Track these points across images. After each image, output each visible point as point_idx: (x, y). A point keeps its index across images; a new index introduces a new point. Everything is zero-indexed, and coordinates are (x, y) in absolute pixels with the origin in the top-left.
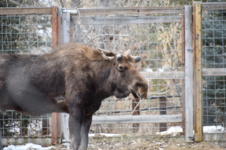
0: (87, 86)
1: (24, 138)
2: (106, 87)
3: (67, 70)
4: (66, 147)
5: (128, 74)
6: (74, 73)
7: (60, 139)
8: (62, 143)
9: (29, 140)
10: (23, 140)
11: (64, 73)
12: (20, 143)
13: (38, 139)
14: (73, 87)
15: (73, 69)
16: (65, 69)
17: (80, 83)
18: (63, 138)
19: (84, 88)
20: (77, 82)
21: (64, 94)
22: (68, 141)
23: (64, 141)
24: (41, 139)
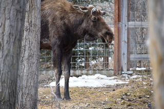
1: (94, 70)
2: (79, 31)
4: (125, 77)
5: (99, 24)
6: (54, 21)
7: (120, 71)
8: (121, 74)
9: (97, 71)
10: (92, 71)
11: (48, 21)
12: (91, 73)
13: (104, 71)
15: (54, 19)
16: (49, 18)
18: (122, 70)
21: (48, 37)
22: (126, 73)
23: (123, 72)
24: (106, 71)
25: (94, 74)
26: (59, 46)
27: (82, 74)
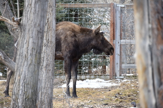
0: (74, 46)
3: (62, 37)
4: (118, 81)
6: (66, 39)
8: (115, 79)
9: (97, 76)
11: (61, 39)
13: (102, 76)
14: (66, 47)
15: (66, 37)
16: (62, 36)
17: (70, 44)
19: (72, 47)
20: (68, 44)
21: (61, 50)
23: (117, 77)
25: (95, 78)
26: (69, 58)
27: (86, 78)
